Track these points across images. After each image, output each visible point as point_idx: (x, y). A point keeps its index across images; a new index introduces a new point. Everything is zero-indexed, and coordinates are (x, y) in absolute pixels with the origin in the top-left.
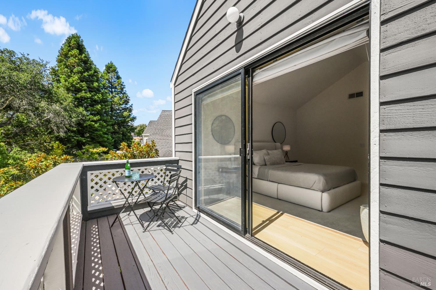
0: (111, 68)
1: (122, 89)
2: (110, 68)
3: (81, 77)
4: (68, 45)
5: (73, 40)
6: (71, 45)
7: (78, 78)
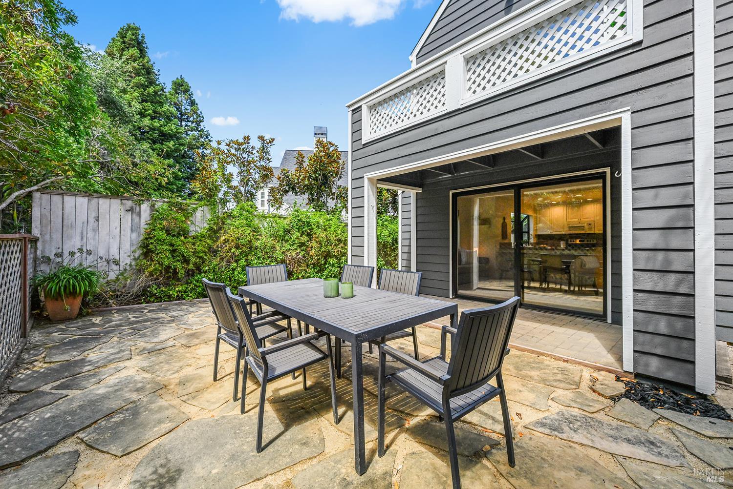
0: (182, 85)
1: (198, 123)
2: (180, 86)
3: (142, 94)
4: (121, 40)
5: (130, 32)
6: (126, 40)
7: (138, 95)
